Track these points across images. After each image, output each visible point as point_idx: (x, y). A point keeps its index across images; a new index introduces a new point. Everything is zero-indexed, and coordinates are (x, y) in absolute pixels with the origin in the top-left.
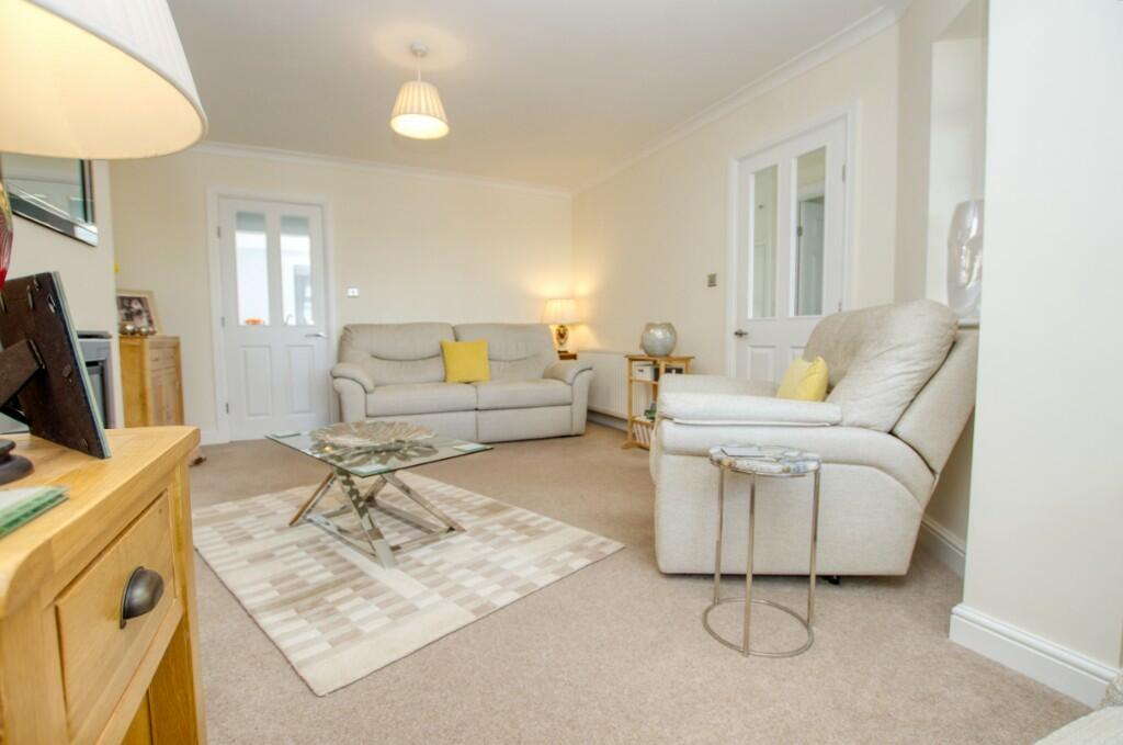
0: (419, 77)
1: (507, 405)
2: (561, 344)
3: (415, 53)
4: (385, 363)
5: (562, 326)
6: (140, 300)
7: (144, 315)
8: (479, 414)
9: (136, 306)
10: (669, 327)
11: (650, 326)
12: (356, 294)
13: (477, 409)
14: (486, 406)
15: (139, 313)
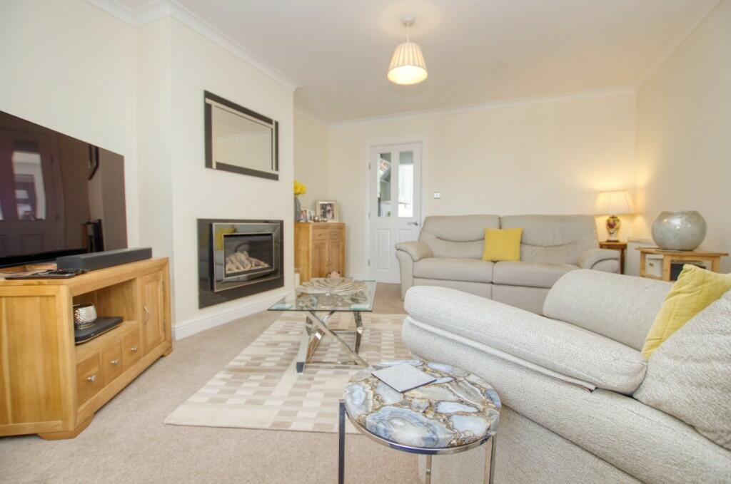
0: (408, 40)
1: (518, 283)
2: (611, 234)
3: (405, 24)
4: (444, 242)
5: (613, 217)
6: (331, 205)
7: (331, 212)
8: (494, 286)
9: (328, 208)
10: (694, 216)
11: (666, 214)
12: (439, 196)
13: (492, 283)
14: (499, 281)
15: (329, 211)
